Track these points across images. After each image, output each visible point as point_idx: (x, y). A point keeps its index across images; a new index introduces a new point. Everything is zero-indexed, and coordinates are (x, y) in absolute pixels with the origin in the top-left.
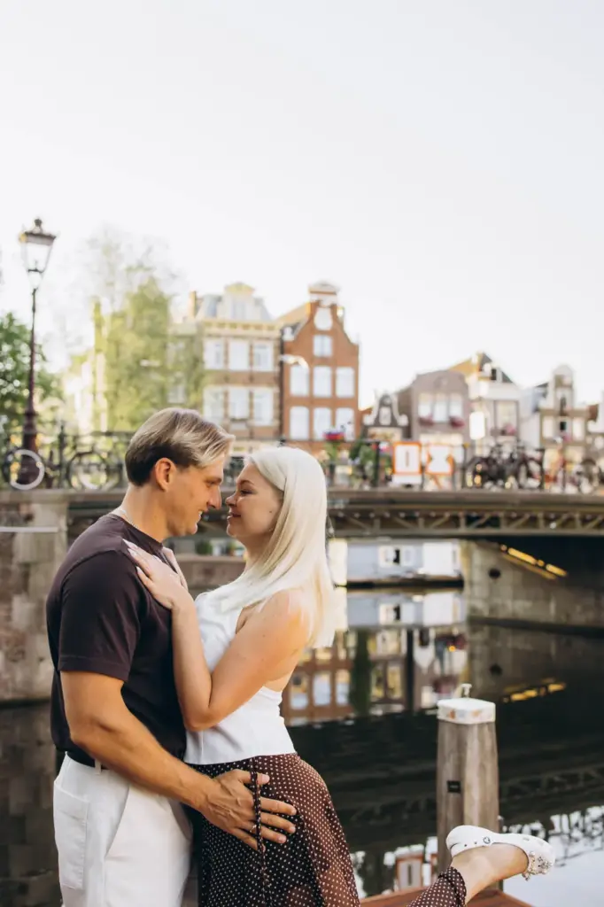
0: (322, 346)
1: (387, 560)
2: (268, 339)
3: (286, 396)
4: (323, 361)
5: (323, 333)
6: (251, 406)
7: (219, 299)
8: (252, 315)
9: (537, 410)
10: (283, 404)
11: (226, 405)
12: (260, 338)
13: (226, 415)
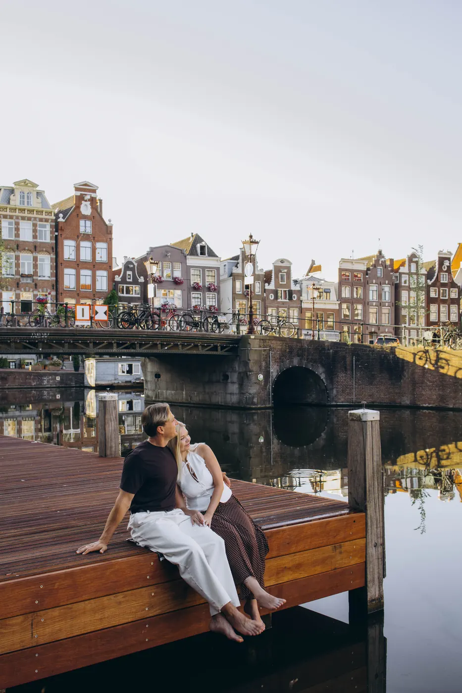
0: (85, 227)
1: (123, 372)
2: (47, 220)
3: (60, 261)
4: (86, 237)
5: (85, 217)
6: (35, 266)
7: (12, 191)
8: (35, 204)
9: (231, 275)
10: (58, 266)
11: (17, 265)
12: (41, 220)
13: (17, 272)
